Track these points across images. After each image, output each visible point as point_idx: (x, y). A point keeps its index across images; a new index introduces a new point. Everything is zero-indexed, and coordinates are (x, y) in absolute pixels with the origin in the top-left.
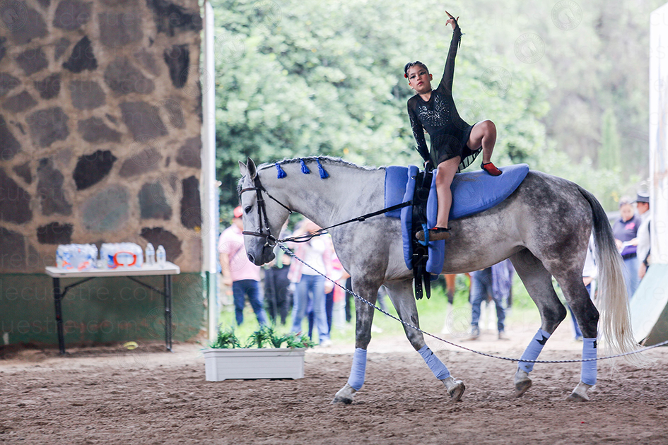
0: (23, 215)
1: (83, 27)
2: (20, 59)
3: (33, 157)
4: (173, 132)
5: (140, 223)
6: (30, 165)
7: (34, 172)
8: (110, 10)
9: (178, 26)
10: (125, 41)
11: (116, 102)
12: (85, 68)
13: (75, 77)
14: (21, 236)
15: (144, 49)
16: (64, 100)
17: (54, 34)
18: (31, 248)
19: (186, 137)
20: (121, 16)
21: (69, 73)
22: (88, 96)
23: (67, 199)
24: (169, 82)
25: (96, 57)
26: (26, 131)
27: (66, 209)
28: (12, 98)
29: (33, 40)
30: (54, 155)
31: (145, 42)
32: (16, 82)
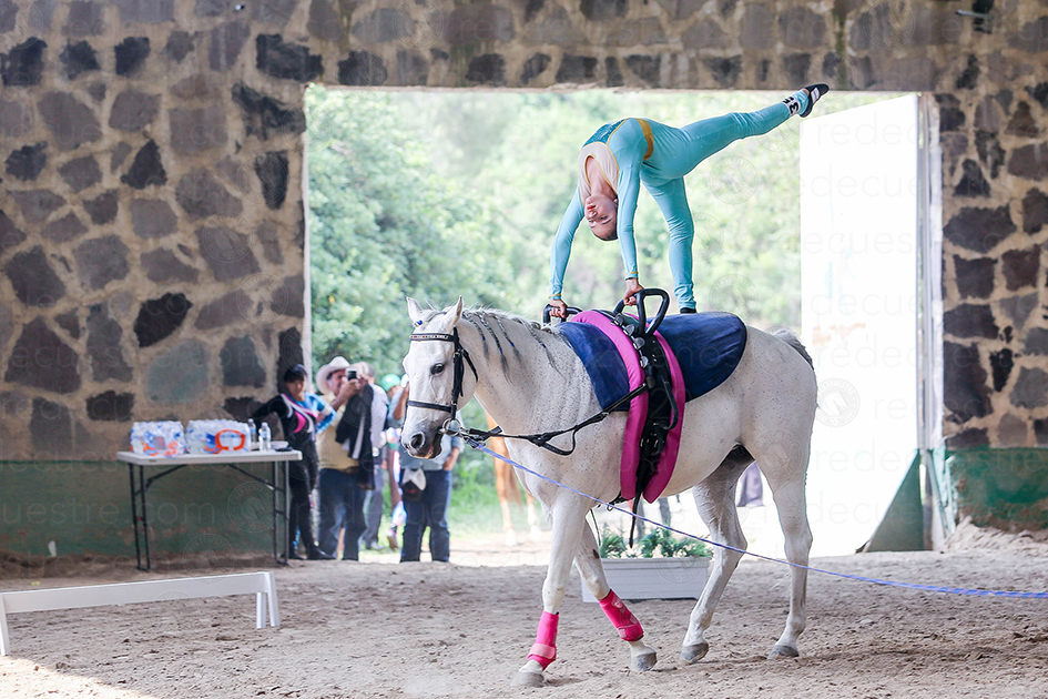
0: (68, 383)
1: (148, 128)
2: (65, 170)
3: (81, 304)
4: (267, 269)
5: (223, 392)
6: (78, 314)
7: (83, 323)
8: (184, 105)
9: (273, 126)
10: (203, 146)
11: (191, 229)
12: (149, 183)
13: (138, 194)
14: (65, 409)
15: (229, 157)
16: (122, 226)
17: (110, 137)
18: (78, 425)
19: (284, 275)
20: (198, 113)
21: (129, 190)
22: (153, 220)
23: (127, 360)
24: (262, 201)
25: (165, 167)
26: (72, 267)
27: (125, 373)
28: (54, 224)
29: (82, 145)
30: (110, 301)
31: (230, 148)
32: (60, 202)
